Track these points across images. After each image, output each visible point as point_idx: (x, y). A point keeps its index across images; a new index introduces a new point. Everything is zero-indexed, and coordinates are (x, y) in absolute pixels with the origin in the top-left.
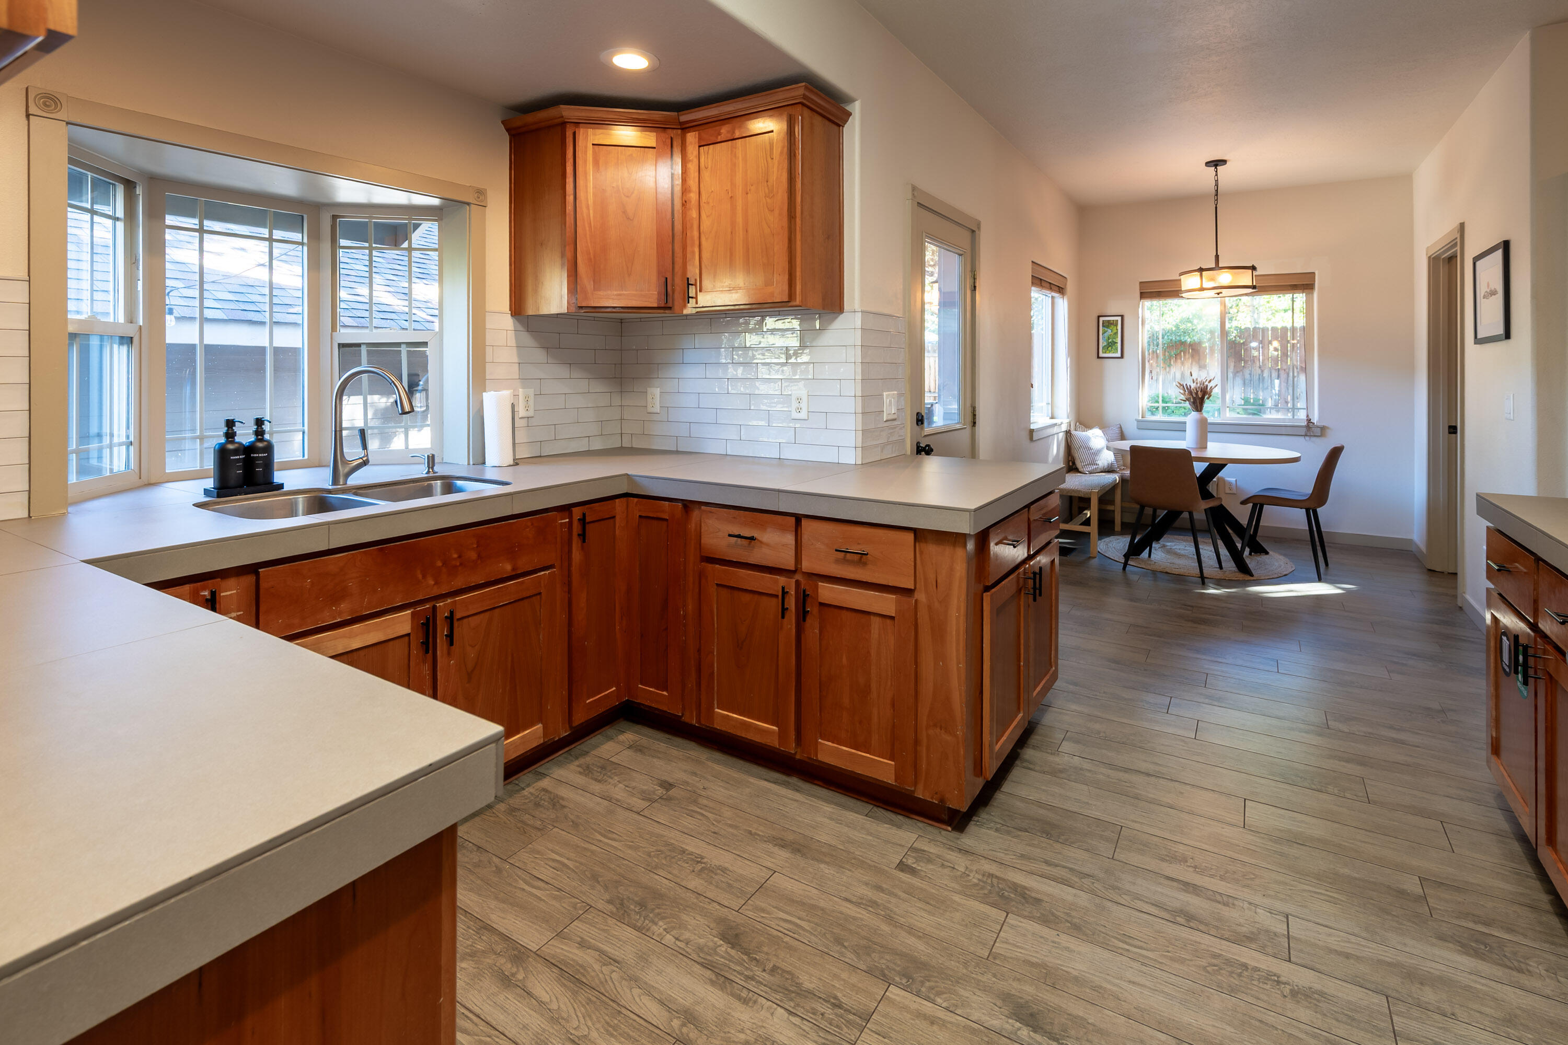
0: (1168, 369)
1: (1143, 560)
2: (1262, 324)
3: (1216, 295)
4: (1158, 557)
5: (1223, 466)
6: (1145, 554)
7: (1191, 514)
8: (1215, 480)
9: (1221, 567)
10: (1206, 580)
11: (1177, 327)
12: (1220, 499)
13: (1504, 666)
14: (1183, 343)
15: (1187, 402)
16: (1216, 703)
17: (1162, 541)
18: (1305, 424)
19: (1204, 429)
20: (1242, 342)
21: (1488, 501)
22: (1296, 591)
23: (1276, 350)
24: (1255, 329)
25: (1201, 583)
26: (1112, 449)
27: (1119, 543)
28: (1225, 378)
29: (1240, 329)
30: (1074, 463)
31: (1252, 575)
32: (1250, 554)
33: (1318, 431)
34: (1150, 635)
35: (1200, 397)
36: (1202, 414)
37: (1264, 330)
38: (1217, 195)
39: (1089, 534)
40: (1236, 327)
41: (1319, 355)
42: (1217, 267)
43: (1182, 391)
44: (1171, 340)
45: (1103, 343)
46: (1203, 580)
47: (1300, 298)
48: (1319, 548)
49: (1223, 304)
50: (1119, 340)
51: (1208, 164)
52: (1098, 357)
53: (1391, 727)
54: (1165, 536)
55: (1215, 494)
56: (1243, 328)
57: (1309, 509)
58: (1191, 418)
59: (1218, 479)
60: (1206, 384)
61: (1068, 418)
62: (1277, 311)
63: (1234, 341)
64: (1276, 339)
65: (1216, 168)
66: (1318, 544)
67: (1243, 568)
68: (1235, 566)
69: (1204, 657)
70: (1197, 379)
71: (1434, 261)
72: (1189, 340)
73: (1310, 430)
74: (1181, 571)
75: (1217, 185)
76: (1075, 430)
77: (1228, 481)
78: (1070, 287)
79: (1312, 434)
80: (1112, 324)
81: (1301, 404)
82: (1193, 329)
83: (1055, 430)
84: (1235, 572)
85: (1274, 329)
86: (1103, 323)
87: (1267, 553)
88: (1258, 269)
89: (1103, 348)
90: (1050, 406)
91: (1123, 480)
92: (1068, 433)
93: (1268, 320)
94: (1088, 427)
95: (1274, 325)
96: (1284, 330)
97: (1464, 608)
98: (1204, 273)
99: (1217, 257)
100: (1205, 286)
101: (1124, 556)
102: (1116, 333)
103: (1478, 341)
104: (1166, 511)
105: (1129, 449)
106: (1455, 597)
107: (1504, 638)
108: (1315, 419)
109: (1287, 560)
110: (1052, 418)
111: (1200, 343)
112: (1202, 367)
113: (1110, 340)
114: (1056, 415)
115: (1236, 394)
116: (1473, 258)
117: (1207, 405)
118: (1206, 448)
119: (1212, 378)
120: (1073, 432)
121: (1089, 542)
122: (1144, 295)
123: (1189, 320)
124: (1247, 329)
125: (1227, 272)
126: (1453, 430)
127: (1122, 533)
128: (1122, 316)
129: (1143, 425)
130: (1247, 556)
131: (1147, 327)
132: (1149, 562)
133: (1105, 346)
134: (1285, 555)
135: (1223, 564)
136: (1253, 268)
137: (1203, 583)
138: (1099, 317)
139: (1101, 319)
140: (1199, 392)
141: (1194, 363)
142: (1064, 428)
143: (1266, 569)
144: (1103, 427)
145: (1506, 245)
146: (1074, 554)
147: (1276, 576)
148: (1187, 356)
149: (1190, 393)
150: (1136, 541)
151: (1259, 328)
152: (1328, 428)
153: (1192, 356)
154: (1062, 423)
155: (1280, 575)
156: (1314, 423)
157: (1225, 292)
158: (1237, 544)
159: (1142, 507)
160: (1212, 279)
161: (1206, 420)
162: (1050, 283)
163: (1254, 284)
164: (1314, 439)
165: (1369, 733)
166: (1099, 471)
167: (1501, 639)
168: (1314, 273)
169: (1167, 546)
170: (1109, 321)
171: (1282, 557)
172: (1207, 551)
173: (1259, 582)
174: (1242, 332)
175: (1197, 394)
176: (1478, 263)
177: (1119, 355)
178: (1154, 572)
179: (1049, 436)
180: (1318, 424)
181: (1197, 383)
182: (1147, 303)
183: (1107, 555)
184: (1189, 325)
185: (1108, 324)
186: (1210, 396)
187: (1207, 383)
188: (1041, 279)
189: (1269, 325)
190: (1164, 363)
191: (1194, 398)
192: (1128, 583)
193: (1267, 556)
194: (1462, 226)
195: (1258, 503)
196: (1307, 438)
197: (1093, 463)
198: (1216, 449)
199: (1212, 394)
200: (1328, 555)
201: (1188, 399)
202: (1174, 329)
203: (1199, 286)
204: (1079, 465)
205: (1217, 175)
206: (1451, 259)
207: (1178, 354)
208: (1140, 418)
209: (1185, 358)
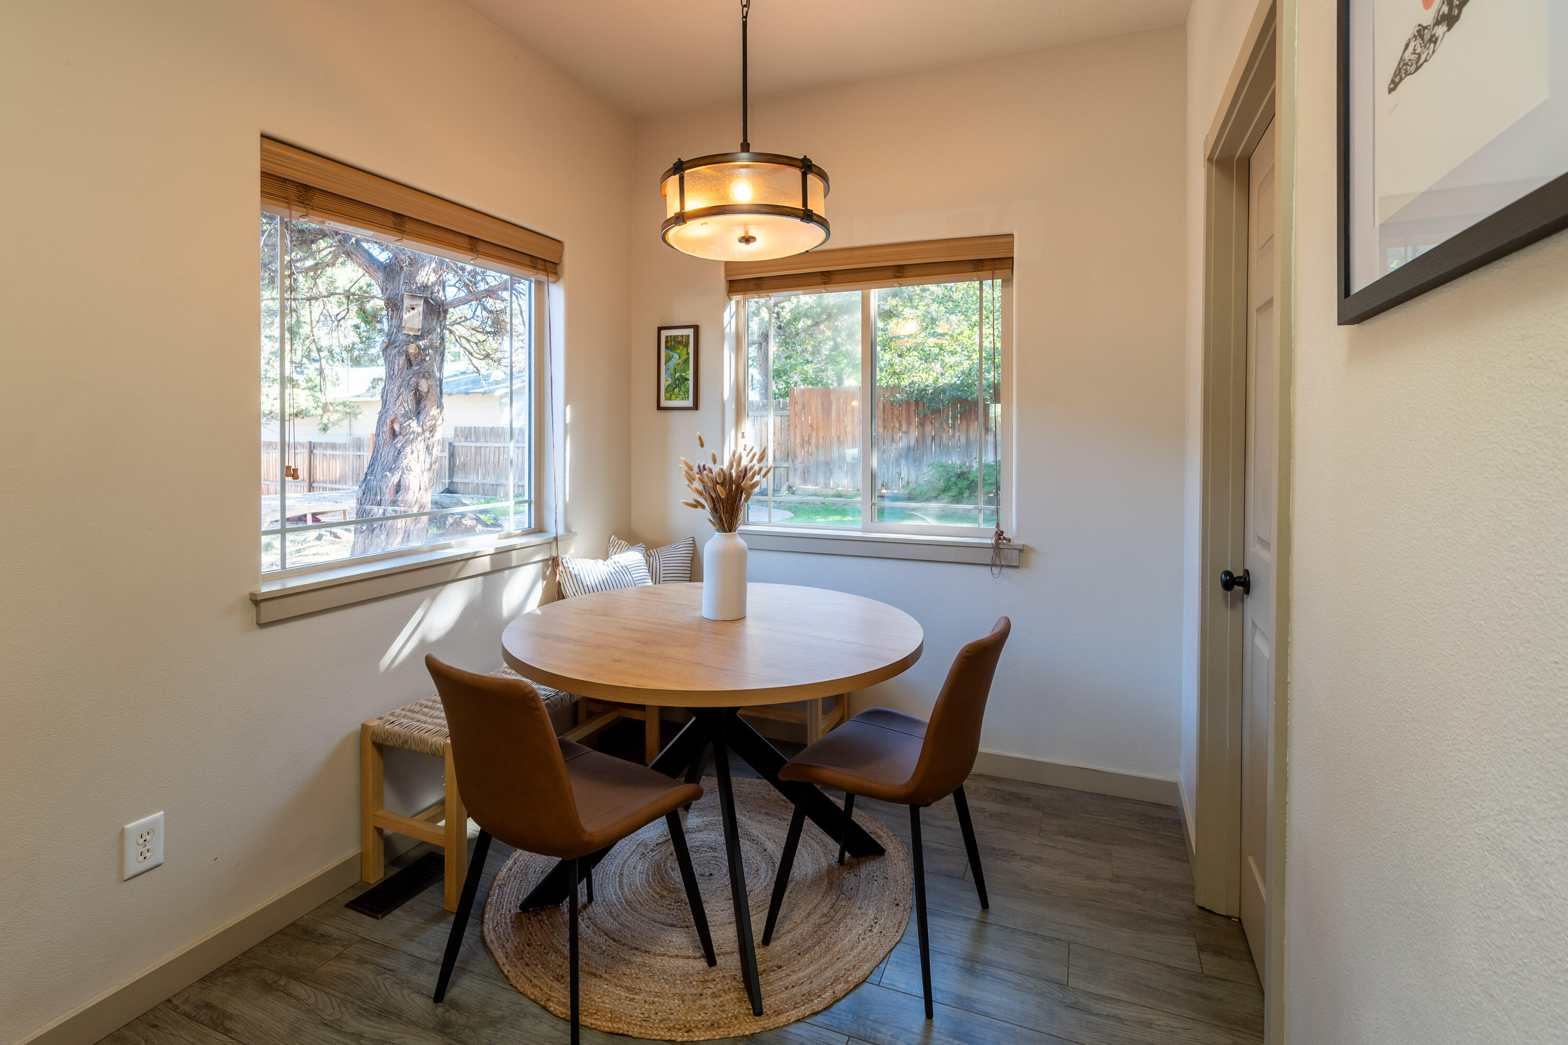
18: (992, 540)
33: (1014, 557)
45: (666, 380)
50: (690, 375)
52: (659, 408)
73: (1000, 553)
79: (1004, 563)
80: (680, 343)
86: (667, 342)
89: (666, 389)
102: (687, 360)
108: (1011, 530)
113: (678, 374)
122: (732, 290)
128: (696, 328)
133: (669, 385)
138: (660, 329)
139: (664, 334)
152: (1032, 550)
168: (1011, 235)
170: (675, 337)
177: (689, 403)
180: (1015, 541)
182: (738, 302)
185: (675, 344)
196: (996, 570)
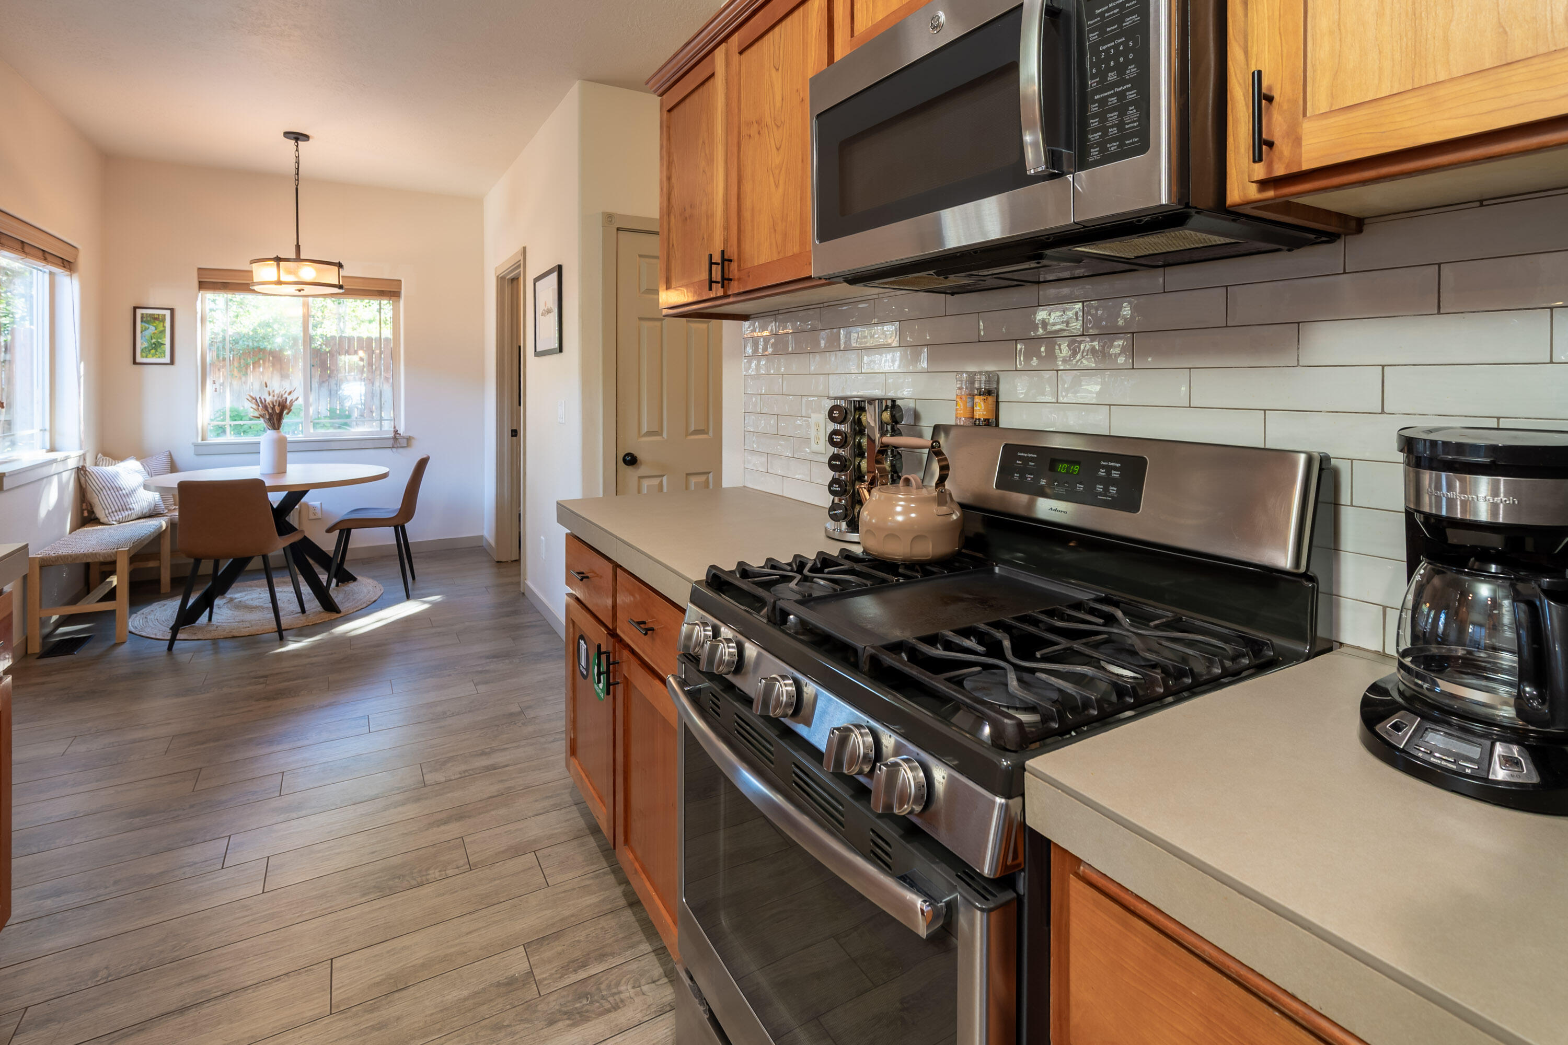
0: (243, 379)
1: (201, 628)
2: (348, 333)
3: (298, 293)
4: (223, 617)
5: (304, 493)
6: (204, 618)
7: (265, 558)
8: (297, 507)
9: (303, 611)
10: (284, 633)
11: (255, 331)
12: (302, 531)
13: (582, 669)
14: (261, 350)
15: (261, 419)
16: (294, 815)
17: (229, 595)
18: (392, 435)
19: (282, 450)
20: (327, 350)
21: (568, 509)
22: (386, 619)
23: (362, 359)
24: (341, 337)
25: (278, 638)
26: (152, 487)
27: (165, 610)
28: (308, 388)
29: (326, 336)
30: (92, 512)
31: (338, 611)
32: (337, 585)
33: (404, 443)
34: (203, 743)
35: (278, 412)
36: (280, 432)
37: (350, 339)
38: (298, 174)
39: (112, 613)
40: (322, 335)
41: (406, 365)
42: (298, 259)
43: (255, 406)
44: (248, 346)
45: (142, 344)
46: (281, 634)
47: (386, 304)
48: (406, 561)
49: (306, 305)
50: (167, 341)
51: (287, 134)
52: (135, 362)
53: (483, 753)
54: (233, 585)
55: (296, 525)
56: (328, 336)
57: (398, 526)
58: (266, 438)
59: (300, 506)
60: (284, 396)
61: (81, 449)
62: (363, 322)
63: (319, 350)
64: (362, 348)
65: (297, 142)
66: (405, 556)
67: (329, 605)
68: (319, 604)
69: (279, 748)
70: (274, 391)
71: (501, 280)
72: (269, 347)
73: (398, 441)
74: (252, 630)
75: (298, 162)
76: (96, 465)
77: (312, 505)
78: (84, 260)
79: (399, 445)
80: (156, 319)
81: (387, 414)
82: (273, 335)
83: (54, 468)
84: (320, 612)
85: (360, 339)
86: (142, 318)
87: (355, 579)
88: (344, 267)
89: (142, 351)
90: (47, 435)
91: (172, 525)
92: (81, 471)
93: (354, 329)
94: (117, 457)
95: (360, 335)
96: (370, 340)
97: (526, 594)
98: (281, 263)
99: (298, 247)
100: (283, 279)
101: (171, 629)
102: (163, 332)
103: (538, 354)
104: (231, 560)
105: (177, 486)
106: (519, 583)
107: (582, 642)
108: (402, 431)
109: (375, 582)
110: (52, 449)
111: (281, 350)
112: (284, 376)
113: (154, 341)
114: (57, 446)
115: (321, 405)
116: (534, 279)
117: (287, 420)
118: (285, 472)
119: (293, 389)
120: (90, 467)
121: (115, 620)
122: (203, 285)
123: (268, 325)
124: (333, 338)
125: (308, 265)
126: (515, 433)
127: (170, 596)
128: (172, 311)
129: (204, 450)
130: (334, 589)
131: (209, 326)
132: (211, 628)
133: (145, 348)
134: (373, 578)
135: (305, 606)
136: (340, 265)
137: (281, 638)
138: (135, 308)
139: (139, 312)
140: (276, 407)
141: (275, 372)
142: (73, 463)
143: (354, 599)
144: (141, 455)
145: (560, 268)
146: (87, 645)
147: (365, 605)
148: (267, 364)
149: (265, 408)
150: (189, 604)
151: (345, 337)
152: (413, 438)
153: (273, 365)
154: (67, 458)
155: (368, 603)
156: (400, 434)
157: (309, 290)
158: (321, 577)
159: (198, 561)
160: (290, 272)
161: (285, 438)
162: (43, 251)
163: (341, 283)
164: (401, 450)
165: (464, 772)
166: (134, 517)
167: (579, 643)
168: (400, 281)
169: (236, 598)
170: (151, 315)
171: (370, 581)
172: (286, 593)
173: (348, 618)
174: (328, 341)
175: (273, 408)
176: (537, 284)
177: (167, 360)
178: (215, 641)
179: (42, 479)
180: (404, 435)
181: (274, 396)
182: (209, 295)
183: (144, 634)
184: (270, 330)
185: (149, 319)
186: (290, 411)
187: (286, 395)
188: (22, 242)
189: (355, 334)
190: (240, 371)
191: (270, 414)
192: (176, 668)
193: (355, 583)
194: (524, 248)
195: (344, 529)
196: (394, 450)
197: (125, 508)
198: (296, 474)
199: (292, 408)
200: (415, 567)
201: (262, 416)
202: (251, 333)
203: (275, 279)
204: (100, 514)
205: (297, 150)
206: (514, 280)
207: (256, 362)
208: (200, 441)
209: (264, 368)
